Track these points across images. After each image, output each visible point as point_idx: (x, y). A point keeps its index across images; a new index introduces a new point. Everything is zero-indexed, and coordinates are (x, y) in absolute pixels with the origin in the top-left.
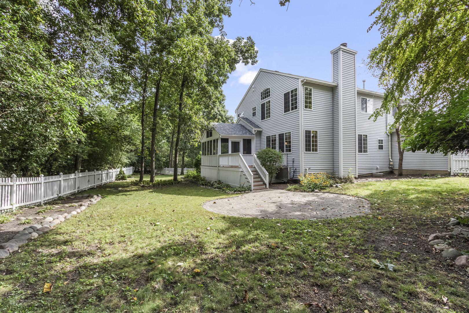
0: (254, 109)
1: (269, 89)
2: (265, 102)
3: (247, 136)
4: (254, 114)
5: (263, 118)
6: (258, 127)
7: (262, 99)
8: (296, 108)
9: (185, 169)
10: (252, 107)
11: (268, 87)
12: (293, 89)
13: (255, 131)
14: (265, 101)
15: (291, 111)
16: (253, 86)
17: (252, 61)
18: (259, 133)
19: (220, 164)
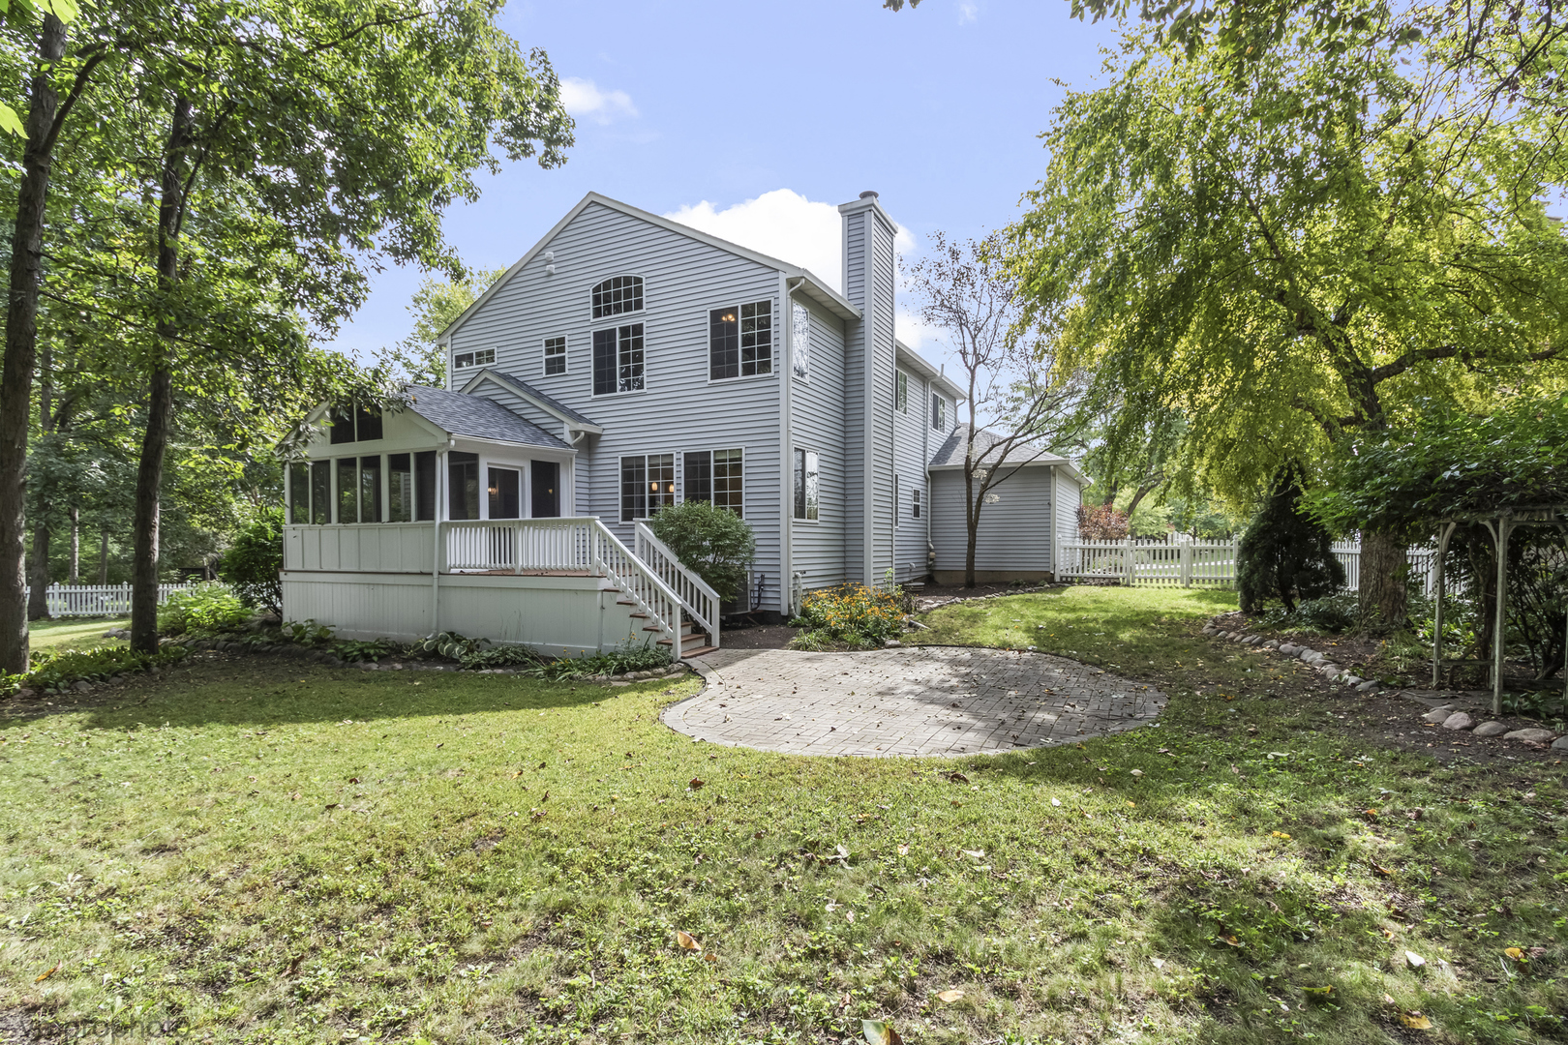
0: (556, 345)
1: (639, 280)
2: (617, 326)
3: (546, 450)
4: (555, 366)
5: (604, 383)
6: (580, 418)
7: (597, 313)
8: (765, 367)
9: (54, 589)
10: (545, 338)
11: (634, 273)
12: (756, 300)
13: (576, 433)
14: (616, 322)
15: (741, 377)
16: (549, 254)
17: (547, 154)
18: (590, 443)
19: (451, 560)
